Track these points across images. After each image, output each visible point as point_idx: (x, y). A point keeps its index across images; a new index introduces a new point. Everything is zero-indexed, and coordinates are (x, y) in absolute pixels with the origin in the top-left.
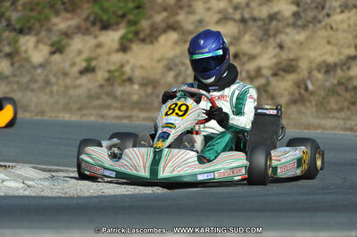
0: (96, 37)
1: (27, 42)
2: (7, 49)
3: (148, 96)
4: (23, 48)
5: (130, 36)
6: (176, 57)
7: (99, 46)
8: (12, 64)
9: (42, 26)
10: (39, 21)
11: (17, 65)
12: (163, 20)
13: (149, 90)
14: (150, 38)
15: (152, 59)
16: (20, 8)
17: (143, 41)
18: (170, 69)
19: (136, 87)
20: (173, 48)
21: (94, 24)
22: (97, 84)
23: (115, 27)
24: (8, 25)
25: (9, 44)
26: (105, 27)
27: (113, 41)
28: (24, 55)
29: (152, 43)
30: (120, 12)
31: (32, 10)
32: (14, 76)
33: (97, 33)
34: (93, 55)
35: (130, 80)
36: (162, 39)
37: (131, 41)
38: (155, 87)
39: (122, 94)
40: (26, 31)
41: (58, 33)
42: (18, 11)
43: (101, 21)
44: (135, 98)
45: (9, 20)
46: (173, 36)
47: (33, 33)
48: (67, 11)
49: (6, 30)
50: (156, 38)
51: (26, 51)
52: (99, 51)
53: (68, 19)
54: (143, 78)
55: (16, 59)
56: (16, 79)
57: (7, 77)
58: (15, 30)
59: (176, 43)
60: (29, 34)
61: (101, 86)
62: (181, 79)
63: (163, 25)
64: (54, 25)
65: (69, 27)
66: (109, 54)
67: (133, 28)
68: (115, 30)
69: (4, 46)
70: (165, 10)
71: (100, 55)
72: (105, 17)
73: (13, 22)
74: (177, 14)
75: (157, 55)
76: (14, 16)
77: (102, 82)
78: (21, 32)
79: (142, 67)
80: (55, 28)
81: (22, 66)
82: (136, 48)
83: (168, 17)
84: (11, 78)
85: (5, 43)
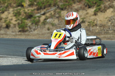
0: (86, 11)
1: (64, 13)
2: (57, 15)
3: (101, 30)
4: (63, 15)
5: (97, 10)
6: (112, 17)
7: (87, 14)
8: (59, 21)
9: (69, 7)
10: (68, 5)
11: (60, 21)
12: (109, 4)
13: (102, 28)
14: (104, 11)
15: (104, 18)
16: (62, 1)
17: (102, 11)
18: (110, 21)
19: (98, 27)
20: (111, 14)
21: (86, 6)
22: (85, 27)
23: (93, 7)
24: (58, 8)
25: (58, 14)
26: (90, 7)
27: (92, 12)
28: (63, 17)
29: (104, 12)
30: (94, 2)
31: (66, 2)
32: (59, 24)
33: (87, 9)
34: (85, 17)
35: (96, 25)
36: (108, 11)
37: (98, 12)
38: (104, 27)
39: (92, 30)
40: (64, 9)
41: (74, 10)
42: (62, 2)
43: (89, 5)
44: (97, 31)
45: (58, 6)
46: (111, 10)
47: (66, 10)
48: (78, 2)
49: (57, 9)
50: (106, 11)
51: (63, 16)
52: (87, 15)
53: (78, 5)
54: (100, 24)
55: (60, 19)
56: (59, 26)
57: (56, 25)
58: (60, 9)
59: (112, 12)
60: (65, 10)
61: (87, 27)
62: (112, 24)
63: (108, 6)
64: (74, 7)
65: (78, 7)
66: (90, 16)
67: (98, 7)
68: (92, 8)
69: (56, 15)
70: (109, 1)
71: (87, 17)
72: (90, 4)
73: (60, 6)
74: (113, 2)
75: (106, 16)
76: (60, 4)
77: (87, 26)
78: (62, 9)
79: (100, 20)
80: (73, 8)
81: (62, 21)
82: (99, 14)
83: (110, 3)
84: (57, 25)
85: (56, 13)
